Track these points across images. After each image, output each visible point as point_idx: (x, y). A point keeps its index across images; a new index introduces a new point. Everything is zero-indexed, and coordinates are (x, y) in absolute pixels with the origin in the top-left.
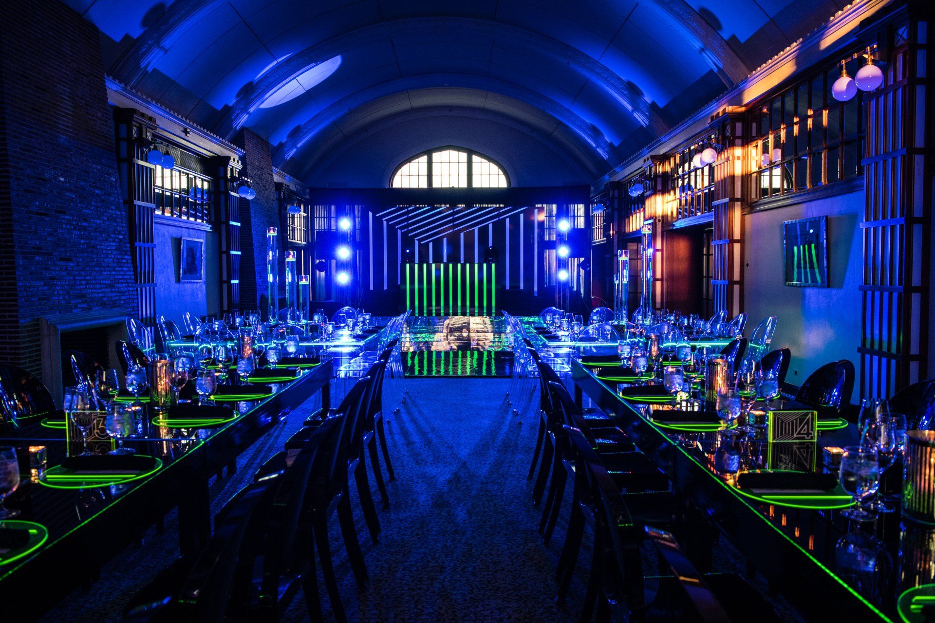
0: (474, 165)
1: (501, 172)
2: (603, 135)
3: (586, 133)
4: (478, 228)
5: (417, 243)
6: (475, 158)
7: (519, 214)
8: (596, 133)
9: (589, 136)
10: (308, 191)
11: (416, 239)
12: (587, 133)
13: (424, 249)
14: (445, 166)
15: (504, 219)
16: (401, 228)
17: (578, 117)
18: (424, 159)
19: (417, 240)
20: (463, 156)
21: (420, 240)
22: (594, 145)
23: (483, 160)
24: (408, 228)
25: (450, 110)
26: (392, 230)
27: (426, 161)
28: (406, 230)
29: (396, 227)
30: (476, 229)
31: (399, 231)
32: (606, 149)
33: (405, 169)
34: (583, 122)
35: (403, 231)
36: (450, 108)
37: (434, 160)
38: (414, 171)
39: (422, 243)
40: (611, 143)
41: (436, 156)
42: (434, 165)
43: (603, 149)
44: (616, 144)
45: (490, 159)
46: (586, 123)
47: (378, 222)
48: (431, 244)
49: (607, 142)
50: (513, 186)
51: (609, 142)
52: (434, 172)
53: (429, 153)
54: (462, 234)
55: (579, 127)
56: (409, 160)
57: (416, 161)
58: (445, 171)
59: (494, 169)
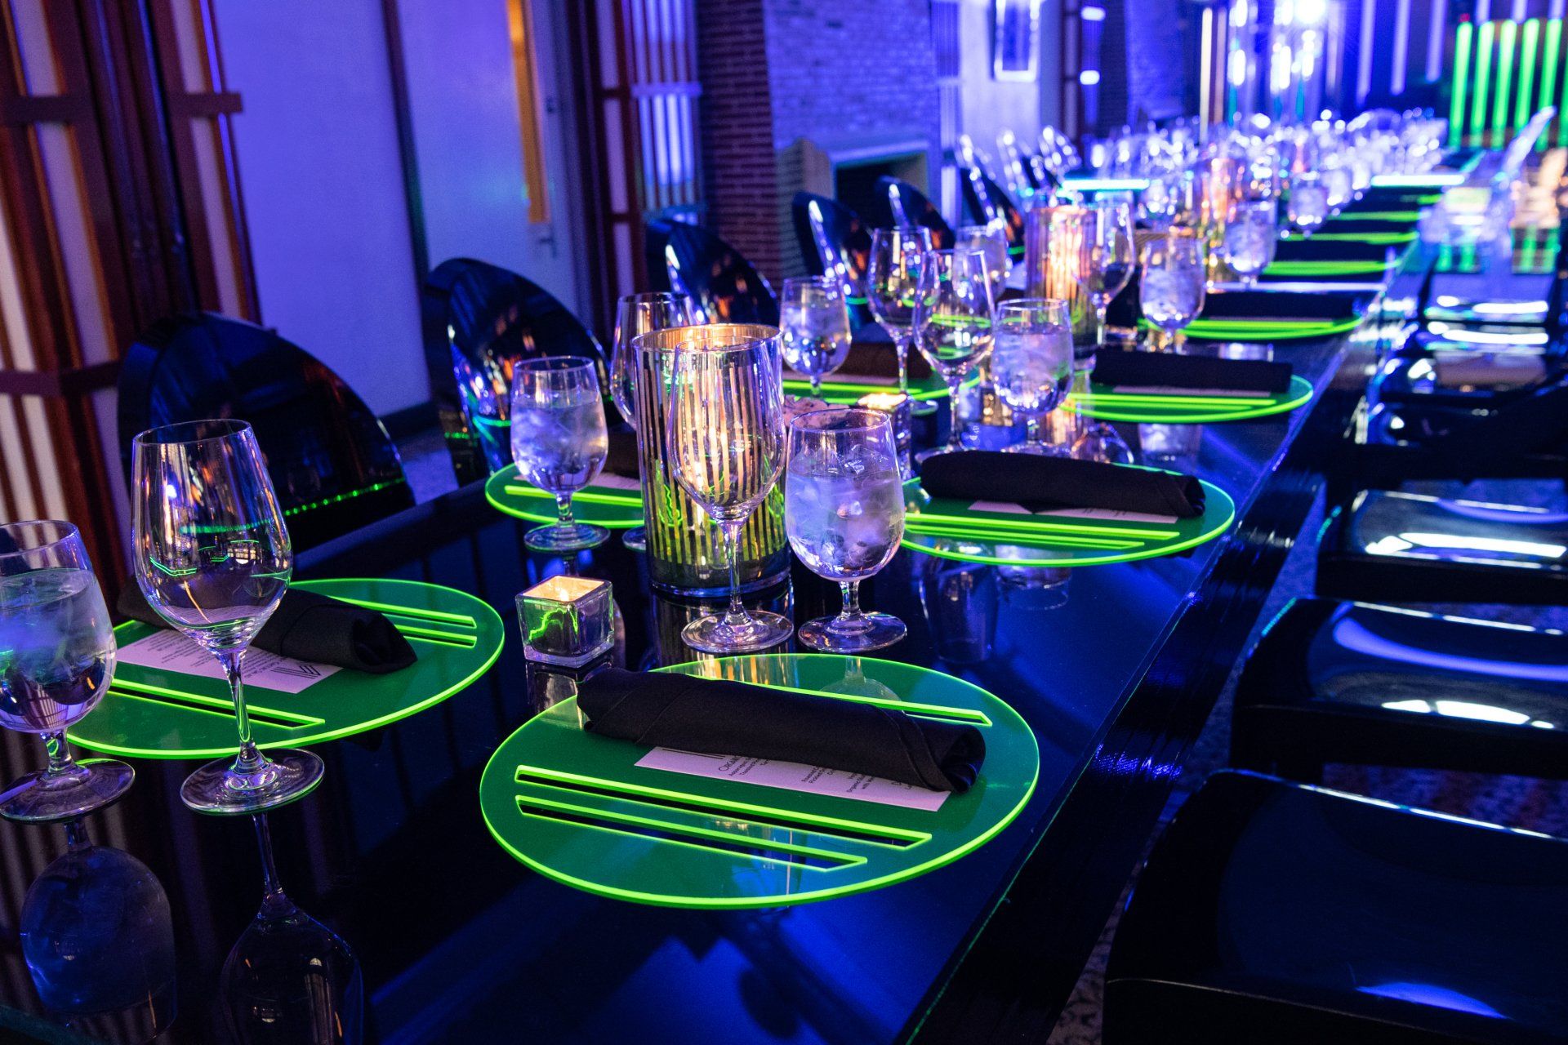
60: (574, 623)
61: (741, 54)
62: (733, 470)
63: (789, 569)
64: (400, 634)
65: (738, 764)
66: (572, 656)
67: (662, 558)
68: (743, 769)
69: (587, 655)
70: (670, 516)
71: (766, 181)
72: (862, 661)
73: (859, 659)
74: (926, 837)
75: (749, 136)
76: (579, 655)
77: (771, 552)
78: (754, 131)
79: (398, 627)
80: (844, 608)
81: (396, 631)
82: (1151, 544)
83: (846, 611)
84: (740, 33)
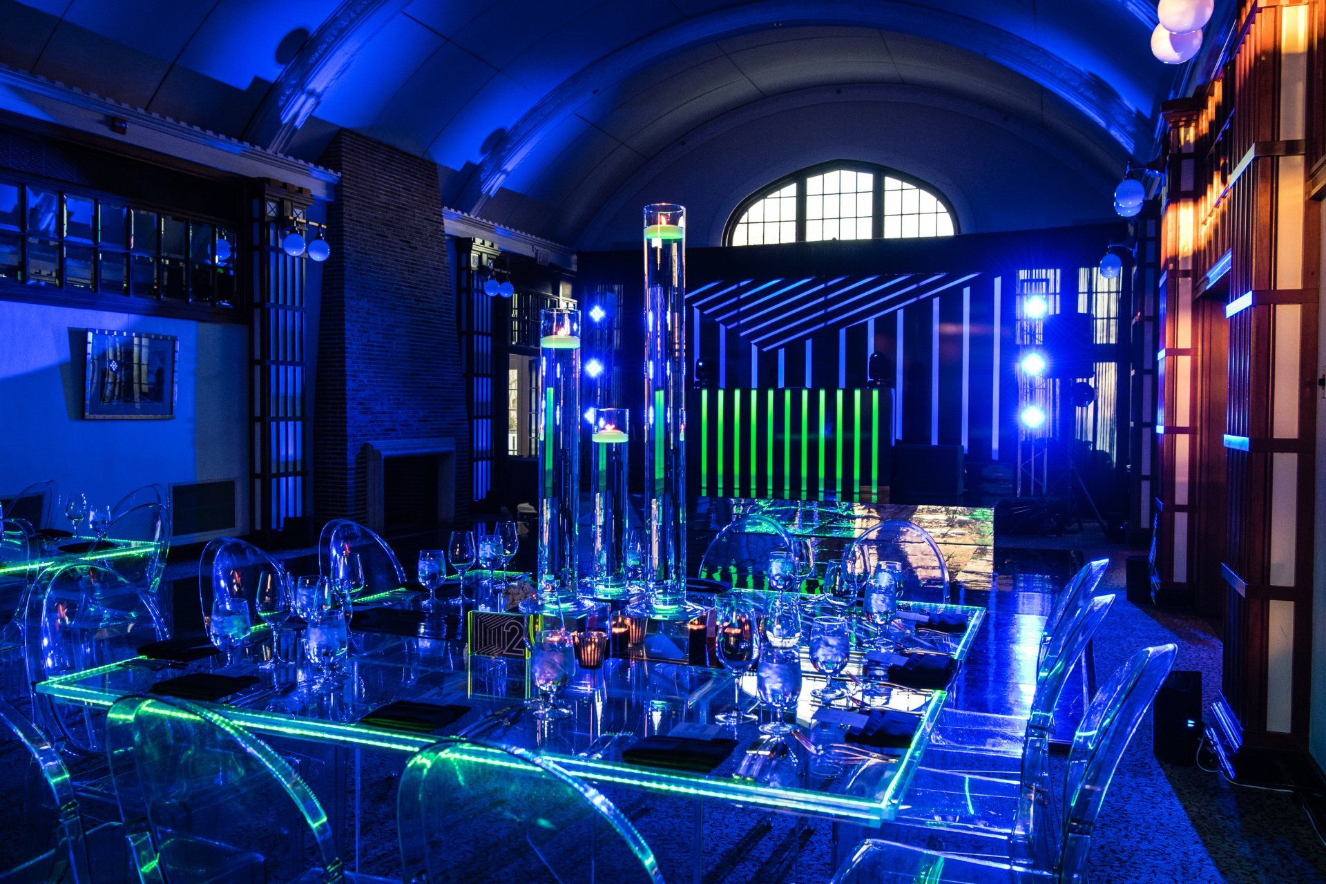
0: (887, 195)
1: (942, 207)
2: (1118, 97)
3: (1082, 96)
4: (876, 320)
5: (754, 349)
6: (890, 183)
7: (959, 287)
8: (1103, 94)
9: (1088, 100)
10: (574, 258)
11: (753, 342)
12: (1082, 94)
13: (768, 362)
14: (832, 201)
15: (930, 299)
16: (726, 322)
17: (1060, 63)
18: (791, 190)
19: (755, 344)
20: (866, 180)
21: (760, 345)
22: (1102, 123)
23: (906, 185)
24: (739, 321)
25: (839, 92)
26: (709, 325)
27: (794, 194)
28: (735, 324)
29: (717, 320)
30: (871, 321)
31: (722, 328)
32: (1130, 129)
33: (755, 211)
34: (1073, 71)
35: (729, 327)
36: (837, 86)
37: (809, 191)
38: (772, 215)
39: (765, 350)
40: (1138, 111)
41: (813, 184)
42: (809, 200)
43: (1122, 128)
45: (920, 183)
46: (1080, 75)
48: (781, 352)
49: (1130, 112)
50: (964, 231)
51: (1133, 109)
52: (810, 214)
53: (800, 178)
54: (843, 332)
55: (1064, 83)
56: (763, 193)
57: (776, 194)
58: (831, 211)
59: (929, 200)
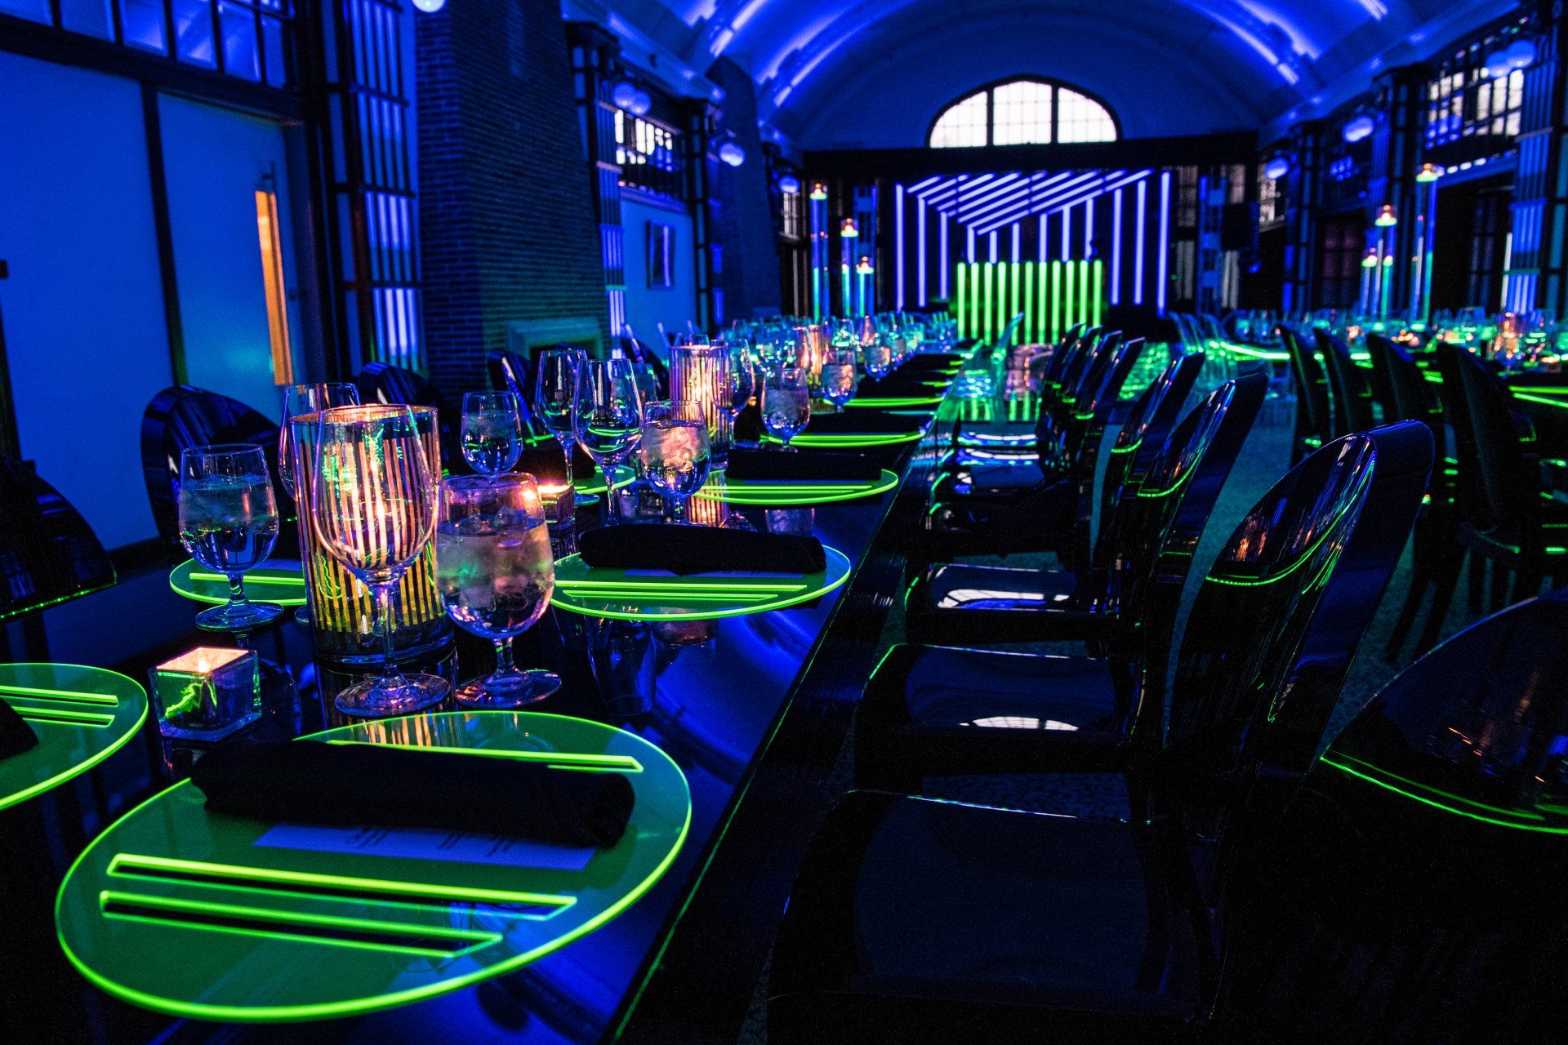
0: (1062, 104)
1: (1106, 116)
2: (1292, 43)
3: (1261, 40)
4: (1072, 209)
5: (971, 233)
6: (1064, 94)
7: (1136, 183)
8: (1279, 39)
9: (1267, 44)
11: (970, 227)
12: (1263, 40)
13: (982, 242)
14: (1016, 108)
15: (1113, 192)
16: (947, 210)
17: (1249, 14)
18: (982, 97)
19: (972, 228)
20: (1045, 90)
21: (975, 229)
22: (1274, 61)
23: (1077, 97)
24: (958, 209)
26: (933, 214)
27: (984, 101)
28: (955, 212)
29: (940, 209)
30: (1066, 209)
31: (944, 216)
32: (1296, 67)
33: (951, 115)
34: (1258, 21)
35: (950, 215)
37: (997, 99)
38: (965, 119)
39: (979, 233)
40: (1306, 55)
41: (1000, 92)
42: (997, 107)
43: (1291, 65)
44: (1314, 55)
45: (1089, 95)
46: (1263, 23)
47: (910, 201)
48: (993, 235)
49: (1298, 54)
50: (1125, 137)
51: (1302, 53)
52: (997, 119)
53: (989, 88)
54: (1043, 218)
55: (1250, 30)
56: (957, 101)
57: (970, 100)
58: (1016, 116)
59: (1095, 109)
60: (212, 694)
61: (456, 260)
62: (391, 541)
63: (452, 634)
64: (18, 717)
65: (368, 835)
66: (209, 730)
67: (323, 628)
68: (372, 841)
69: (229, 727)
70: (329, 588)
71: (476, 355)
72: (519, 716)
73: (516, 713)
74: (570, 901)
75: (462, 321)
76: (215, 728)
77: (432, 617)
78: (467, 317)
79: (16, 708)
80: (499, 665)
81: (14, 712)
82: (783, 596)
83: (501, 668)
84: (455, 245)
